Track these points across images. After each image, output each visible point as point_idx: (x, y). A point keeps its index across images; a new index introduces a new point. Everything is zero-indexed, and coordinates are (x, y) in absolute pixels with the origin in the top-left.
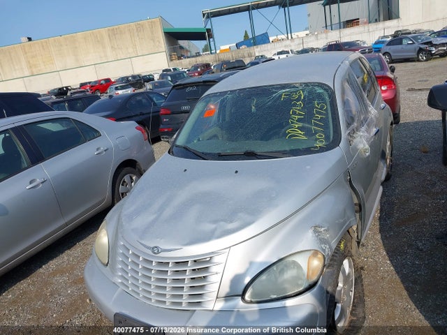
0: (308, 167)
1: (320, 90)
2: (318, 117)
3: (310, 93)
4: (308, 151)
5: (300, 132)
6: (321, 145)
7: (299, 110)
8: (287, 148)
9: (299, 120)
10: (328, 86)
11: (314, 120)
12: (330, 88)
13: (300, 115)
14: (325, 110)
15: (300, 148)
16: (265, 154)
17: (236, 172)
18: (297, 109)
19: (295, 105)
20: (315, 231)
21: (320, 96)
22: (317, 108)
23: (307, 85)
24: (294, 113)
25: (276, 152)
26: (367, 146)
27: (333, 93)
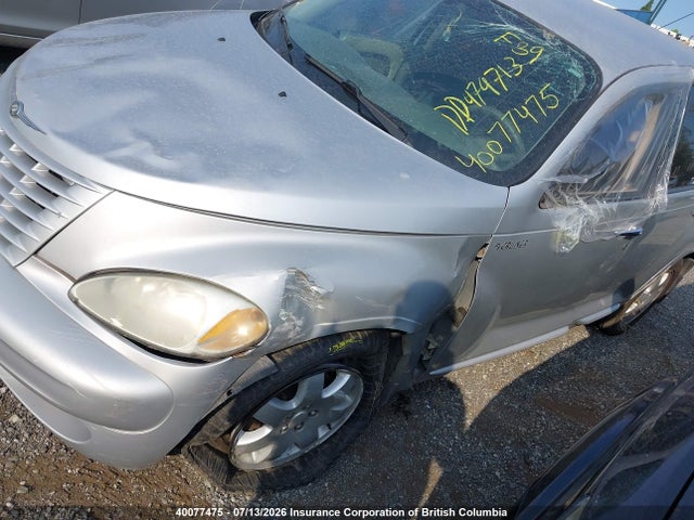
0: (405, 176)
1: (576, 71)
2: (524, 113)
3: (555, 63)
4: (448, 157)
5: (467, 116)
6: (480, 163)
7: (504, 78)
8: (419, 127)
9: (486, 95)
10: (600, 75)
11: (514, 113)
12: (600, 81)
13: (498, 86)
14: (548, 111)
15: (440, 142)
16: (371, 108)
17: (283, 94)
18: (501, 74)
19: (507, 65)
20: (291, 280)
21: (564, 81)
22: (538, 96)
23: (565, 45)
24: (491, 77)
25: (393, 119)
26: (576, 236)
27: (596, 94)
